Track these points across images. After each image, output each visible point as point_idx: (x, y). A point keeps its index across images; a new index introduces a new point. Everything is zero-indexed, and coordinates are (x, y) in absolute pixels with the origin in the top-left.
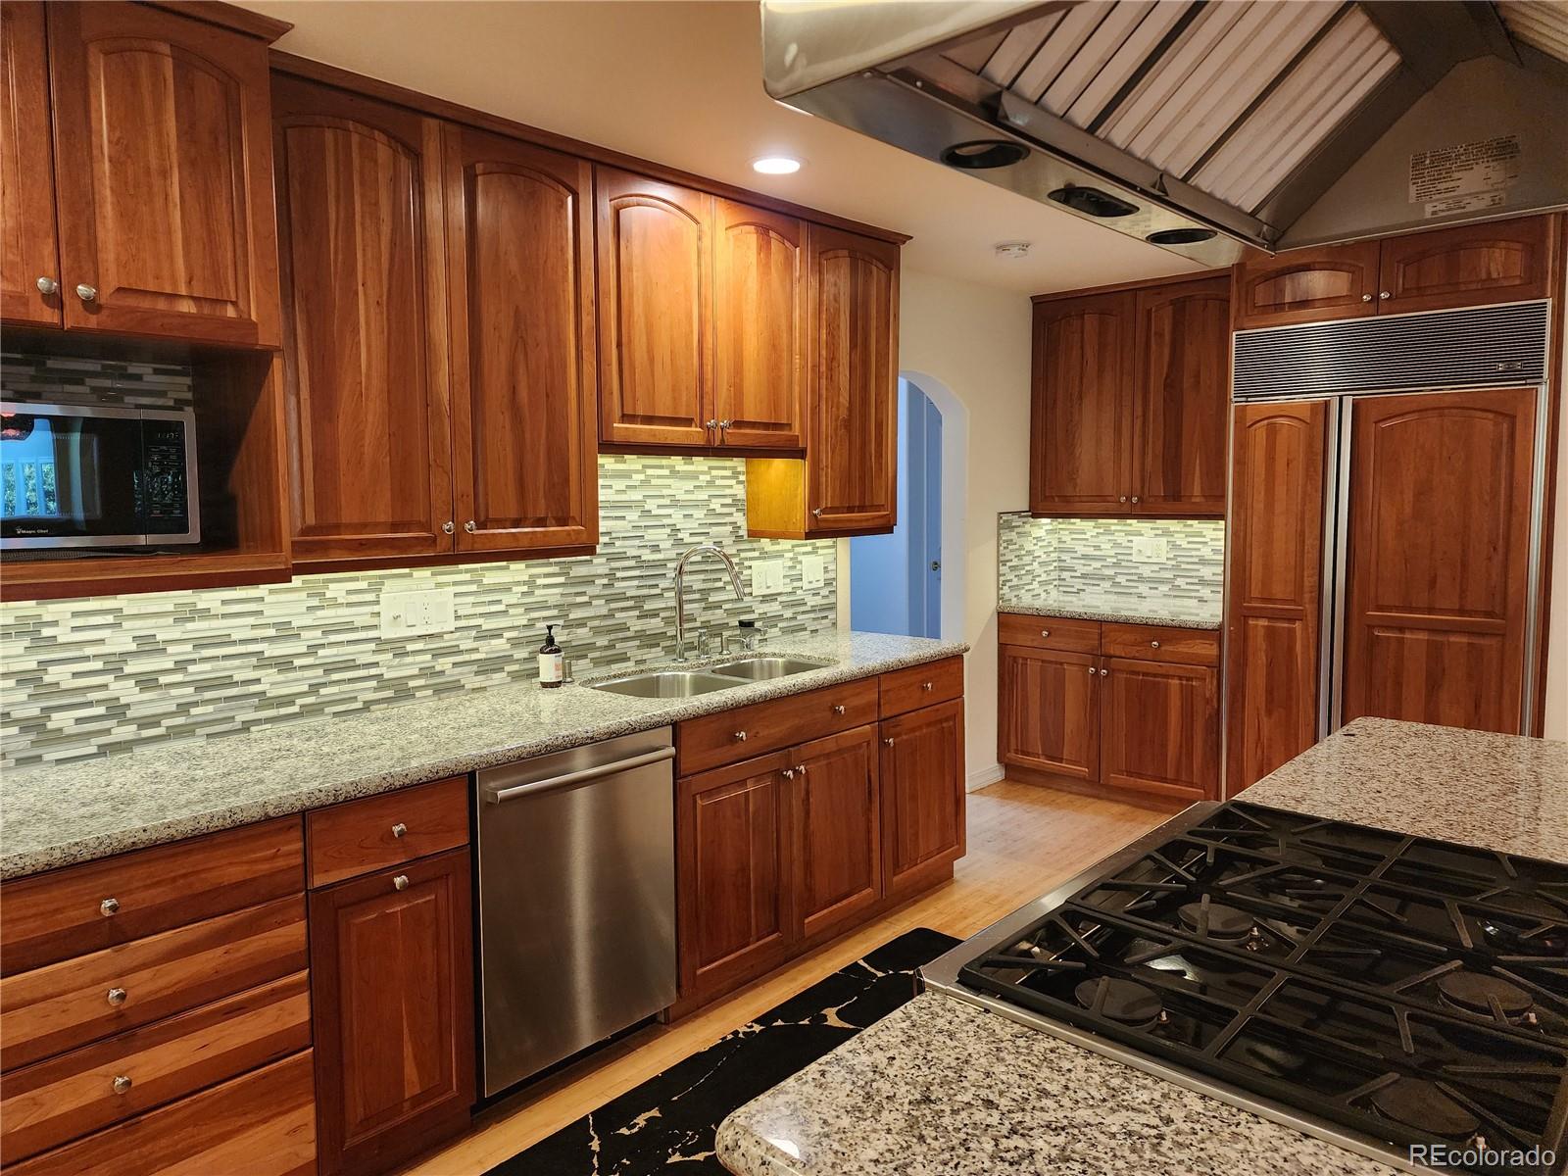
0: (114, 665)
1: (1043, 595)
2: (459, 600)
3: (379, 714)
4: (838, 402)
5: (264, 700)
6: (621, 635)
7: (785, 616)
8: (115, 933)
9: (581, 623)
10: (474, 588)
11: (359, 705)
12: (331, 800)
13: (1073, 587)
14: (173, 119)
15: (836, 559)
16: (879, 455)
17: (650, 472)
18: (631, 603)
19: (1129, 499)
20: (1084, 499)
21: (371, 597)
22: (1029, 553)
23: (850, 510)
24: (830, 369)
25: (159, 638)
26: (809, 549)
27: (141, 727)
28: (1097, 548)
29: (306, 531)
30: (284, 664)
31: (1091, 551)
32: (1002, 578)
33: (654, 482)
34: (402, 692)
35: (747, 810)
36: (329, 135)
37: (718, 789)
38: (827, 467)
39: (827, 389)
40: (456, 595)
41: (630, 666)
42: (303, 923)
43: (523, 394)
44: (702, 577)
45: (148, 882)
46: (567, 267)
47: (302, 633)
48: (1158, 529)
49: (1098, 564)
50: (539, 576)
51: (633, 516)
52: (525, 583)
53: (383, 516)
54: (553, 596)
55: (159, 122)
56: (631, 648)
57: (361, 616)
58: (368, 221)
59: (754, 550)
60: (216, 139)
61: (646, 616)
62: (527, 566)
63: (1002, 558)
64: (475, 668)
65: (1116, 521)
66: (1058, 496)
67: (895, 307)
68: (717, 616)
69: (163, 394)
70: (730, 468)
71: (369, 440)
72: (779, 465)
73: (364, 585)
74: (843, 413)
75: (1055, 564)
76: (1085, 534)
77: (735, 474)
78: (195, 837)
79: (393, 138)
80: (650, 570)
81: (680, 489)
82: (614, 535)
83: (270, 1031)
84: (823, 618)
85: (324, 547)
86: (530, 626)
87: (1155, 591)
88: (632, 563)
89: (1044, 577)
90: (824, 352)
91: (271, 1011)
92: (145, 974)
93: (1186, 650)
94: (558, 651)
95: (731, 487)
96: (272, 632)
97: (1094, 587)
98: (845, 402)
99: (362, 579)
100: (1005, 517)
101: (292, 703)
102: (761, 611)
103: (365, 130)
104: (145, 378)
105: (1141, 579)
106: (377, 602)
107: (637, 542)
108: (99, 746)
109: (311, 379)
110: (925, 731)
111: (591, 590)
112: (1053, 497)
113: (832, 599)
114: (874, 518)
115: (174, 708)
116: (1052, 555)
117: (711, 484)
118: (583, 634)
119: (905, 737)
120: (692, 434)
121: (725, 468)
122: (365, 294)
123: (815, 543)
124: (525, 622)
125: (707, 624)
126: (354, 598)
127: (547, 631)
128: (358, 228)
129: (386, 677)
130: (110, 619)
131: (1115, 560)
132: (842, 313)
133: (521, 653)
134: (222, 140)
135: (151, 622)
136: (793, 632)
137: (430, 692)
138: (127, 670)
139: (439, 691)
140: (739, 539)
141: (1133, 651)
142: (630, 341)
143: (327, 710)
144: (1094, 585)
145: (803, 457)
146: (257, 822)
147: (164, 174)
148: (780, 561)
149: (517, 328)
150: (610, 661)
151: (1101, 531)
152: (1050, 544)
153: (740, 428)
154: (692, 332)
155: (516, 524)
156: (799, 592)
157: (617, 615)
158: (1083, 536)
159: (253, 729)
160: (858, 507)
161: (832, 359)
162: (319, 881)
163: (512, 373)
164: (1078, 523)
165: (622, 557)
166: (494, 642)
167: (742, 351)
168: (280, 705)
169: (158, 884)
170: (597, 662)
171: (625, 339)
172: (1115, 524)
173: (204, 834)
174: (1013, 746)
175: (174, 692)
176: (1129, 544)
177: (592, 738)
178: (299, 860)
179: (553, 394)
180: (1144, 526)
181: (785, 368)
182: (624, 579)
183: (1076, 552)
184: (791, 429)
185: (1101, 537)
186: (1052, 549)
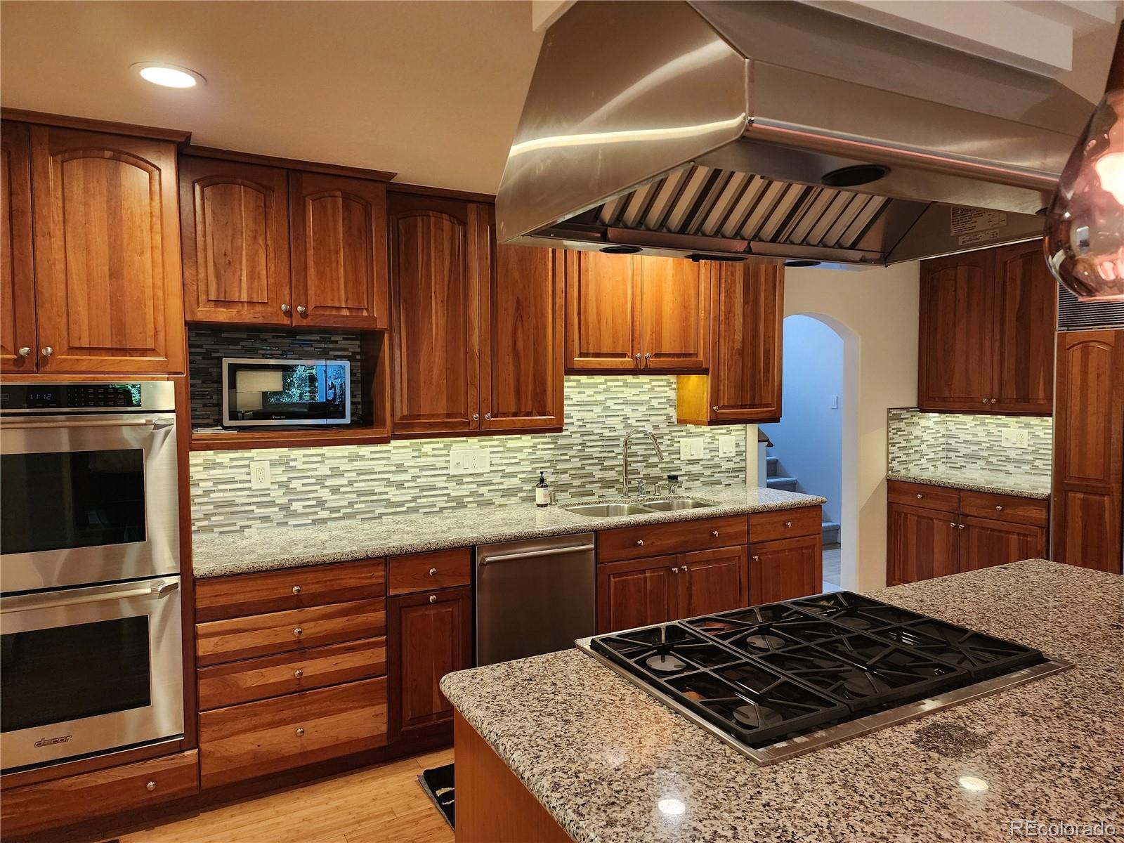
0: (320, 482)
1: (932, 469)
2: (493, 455)
3: (446, 515)
4: (734, 338)
5: (390, 504)
6: (589, 480)
7: (705, 474)
8: (298, 602)
9: (564, 472)
10: (501, 449)
11: (437, 509)
12: (399, 552)
13: (957, 463)
14: (341, 225)
15: (746, 438)
16: (767, 371)
17: (609, 383)
18: (596, 461)
19: (989, 400)
20: (957, 400)
21: (445, 452)
22: (917, 438)
23: (743, 407)
24: (727, 318)
25: (341, 469)
26: (724, 431)
27: (331, 512)
28: (975, 435)
29: (403, 418)
30: (400, 485)
31: (970, 438)
32: (891, 456)
33: (612, 389)
34: (460, 504)
35: (645, 588)
36: (419, 219)
37: (626, 574)
38: (724, 379)
39: (725, 331)
40: (491, 453)
41: (595, 498)
42: (384, 612)
43: (520, 344)
44: (644, 447)
45: (314, 581)
46: (548, 273)
47: (409, 470)
48: (1021, 422)
49: (976, 448)
50: (539, 443)
51: (598, 410)
52: (531, 447)
53: (442, 410)
54: (548, 455)
55: (335, 229)
56: (596, 488)
57: (440, 462)
58: (438, 260)
59: (682, 431)
60: (360, 232)
61: (606, 469)
62: (532, 438)
63: (890, 441)
64: (501, 493)
65: (989, 416)
66: (938, 397)
67: (780, 276)
68: (654, 472)
69: (346, 350)
70: (665, 380)
71: (436, 371)
72: (694, 379)
73: (441, 446)
74: (738, 345)
75: (944, 446)
76: (966, 424)
77: (669, 384)
78: (335, 563)
79: (453, 216)
80: (608, 443)
81: (629, 394)
82: (585, 421)
83: (367, 663)
84: (734, 477)
85: (411, 426)
86: (533, 471)
87: (1020, 469)
88: (597, 437)
89: (932, 455)
90: (723, 308)
91: (368, 653)
92: (311, 624)
93: (1021, 513)
94: (546, 486)
95: (666, 392)
96: (394, 468)
97: (973, 465)
98: (739, 338)
99: (440, 443)
100: (894, 412)
101: (403, 506)
102: (687, 470)
103: (438, 215)
104: (339, 342)
105: (1008, 460)
106: (448, 455)
107: (600, 425)
108: (313, 520)
109: (407, 342)
110: (787, 553)
111: (571, 453)
112: (935, 398)
113: (743, 464)
114: (762, 412)
115: (347, 504)
116: (940, 439)
117: (652, 389)
118: (565, 478)
119: (769, 556)
120: (627, 362)
121: (662, 380)
122: (436, 297)
123: (729, 428)
124: (530, 469)
125: (648, 476)
126: (436, 452)
127: (540, 475)
128: (433, 264)
129: (452, 495)
130: (319, 459)
131: (988, 445)
132: (737, 281)
133: (527, 487)
134: (363, 232)
135: (337, 461)
136: (711, 484)
137: (475, 505)
138: (326, 484)
139: (480, 504)
140: (671, 424)
141: (983, 513)
142: (585, 311)
143: (420, 510)
144: (972, 463)
145: (707, 374)
146: (362, 559)
147: (337, 252)
148: (701, 439)
149: (517, 309)
150: (582, 495)
151: (978, 423)
152: (938, 432)
153: (660, 357)
154: (627, 303)
155: (515, 415)
156: (716, 459)
157: (587, 468)
158: (965, 427)
159: (383, 517)
160: (750, 405)
161: (730, 311)
162: (392, 592)
163: (514, 334)
164: (961, 417)
165: (590, 433)
166: (512, 479)
167: (661, 311)
168: (397, 506)
169: (317, 583)
170: (574, 495)
171: (582, 310)
172: (987, 418)
173: (339, 562)
174: (897, 577)
175: (347, 496)
176: (999, 434)
177: (542, 535)
178: (382, 580)
179: (538, 344)
180: (1011, 420)
181: (693, 321)
182: (591, 447)
183: (959, 438)
184: (697, 357)
185: (978, 427)
186: (940, 435)
